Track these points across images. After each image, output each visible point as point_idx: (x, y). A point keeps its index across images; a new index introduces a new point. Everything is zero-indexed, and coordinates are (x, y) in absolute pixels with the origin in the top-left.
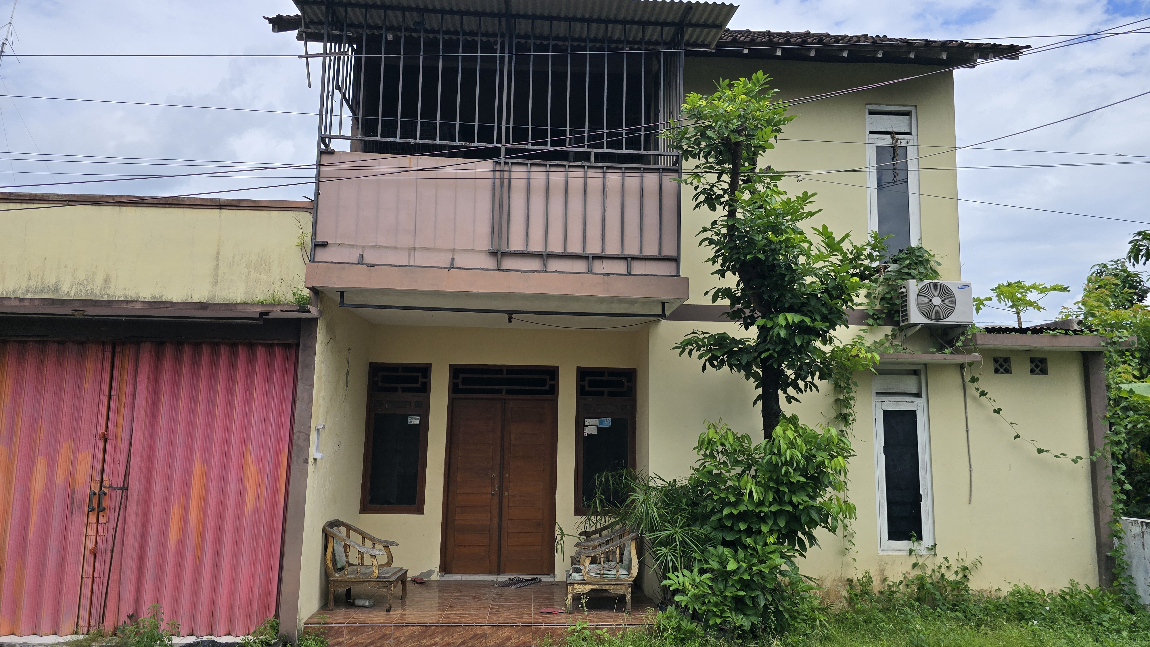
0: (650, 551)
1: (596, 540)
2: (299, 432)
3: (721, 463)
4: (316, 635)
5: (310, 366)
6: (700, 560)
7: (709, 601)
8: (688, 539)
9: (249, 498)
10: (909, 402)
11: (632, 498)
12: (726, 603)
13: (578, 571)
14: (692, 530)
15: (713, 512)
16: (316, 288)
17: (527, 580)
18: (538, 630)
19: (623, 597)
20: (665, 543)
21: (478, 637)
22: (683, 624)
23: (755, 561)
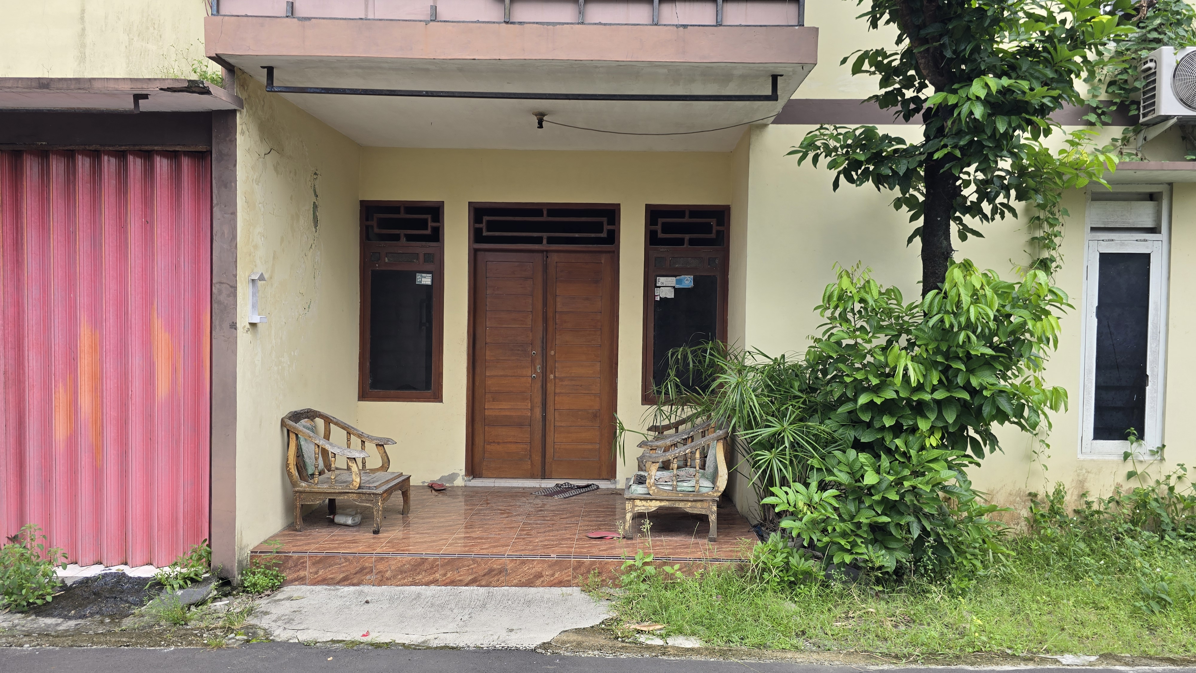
0: (748, 457)
1: (668, 438)
2: (221, 283)
3: (858, 330)
4: (267, 567)
5: (230, 184)
6: (819, 470)
7: (834, 530)
8: (803, 438)
9: (160, 379)
10: (1141, 241)
11: (718, 381)
12: (859, 532)
13: (641, 480)
14: (808, 427)
15: (843, 400)
16: (223, 57)
17: (579, 487)
18: (580, 564)
19: (703, 519)
20: (770, 444)
21: (495, 572)
22: (793, 561)
23: (907, 472)
